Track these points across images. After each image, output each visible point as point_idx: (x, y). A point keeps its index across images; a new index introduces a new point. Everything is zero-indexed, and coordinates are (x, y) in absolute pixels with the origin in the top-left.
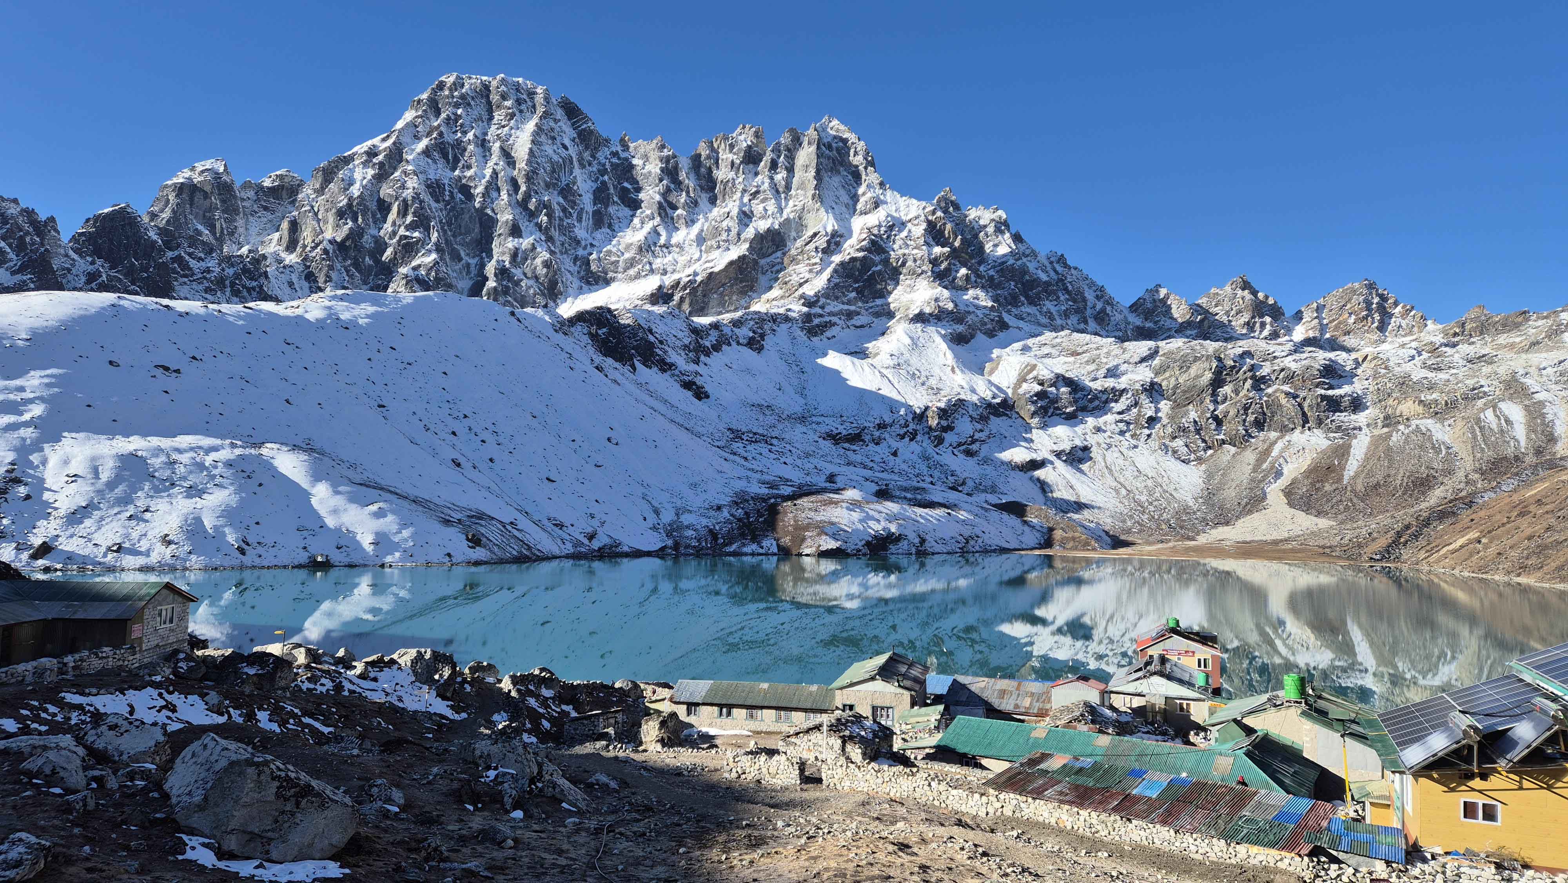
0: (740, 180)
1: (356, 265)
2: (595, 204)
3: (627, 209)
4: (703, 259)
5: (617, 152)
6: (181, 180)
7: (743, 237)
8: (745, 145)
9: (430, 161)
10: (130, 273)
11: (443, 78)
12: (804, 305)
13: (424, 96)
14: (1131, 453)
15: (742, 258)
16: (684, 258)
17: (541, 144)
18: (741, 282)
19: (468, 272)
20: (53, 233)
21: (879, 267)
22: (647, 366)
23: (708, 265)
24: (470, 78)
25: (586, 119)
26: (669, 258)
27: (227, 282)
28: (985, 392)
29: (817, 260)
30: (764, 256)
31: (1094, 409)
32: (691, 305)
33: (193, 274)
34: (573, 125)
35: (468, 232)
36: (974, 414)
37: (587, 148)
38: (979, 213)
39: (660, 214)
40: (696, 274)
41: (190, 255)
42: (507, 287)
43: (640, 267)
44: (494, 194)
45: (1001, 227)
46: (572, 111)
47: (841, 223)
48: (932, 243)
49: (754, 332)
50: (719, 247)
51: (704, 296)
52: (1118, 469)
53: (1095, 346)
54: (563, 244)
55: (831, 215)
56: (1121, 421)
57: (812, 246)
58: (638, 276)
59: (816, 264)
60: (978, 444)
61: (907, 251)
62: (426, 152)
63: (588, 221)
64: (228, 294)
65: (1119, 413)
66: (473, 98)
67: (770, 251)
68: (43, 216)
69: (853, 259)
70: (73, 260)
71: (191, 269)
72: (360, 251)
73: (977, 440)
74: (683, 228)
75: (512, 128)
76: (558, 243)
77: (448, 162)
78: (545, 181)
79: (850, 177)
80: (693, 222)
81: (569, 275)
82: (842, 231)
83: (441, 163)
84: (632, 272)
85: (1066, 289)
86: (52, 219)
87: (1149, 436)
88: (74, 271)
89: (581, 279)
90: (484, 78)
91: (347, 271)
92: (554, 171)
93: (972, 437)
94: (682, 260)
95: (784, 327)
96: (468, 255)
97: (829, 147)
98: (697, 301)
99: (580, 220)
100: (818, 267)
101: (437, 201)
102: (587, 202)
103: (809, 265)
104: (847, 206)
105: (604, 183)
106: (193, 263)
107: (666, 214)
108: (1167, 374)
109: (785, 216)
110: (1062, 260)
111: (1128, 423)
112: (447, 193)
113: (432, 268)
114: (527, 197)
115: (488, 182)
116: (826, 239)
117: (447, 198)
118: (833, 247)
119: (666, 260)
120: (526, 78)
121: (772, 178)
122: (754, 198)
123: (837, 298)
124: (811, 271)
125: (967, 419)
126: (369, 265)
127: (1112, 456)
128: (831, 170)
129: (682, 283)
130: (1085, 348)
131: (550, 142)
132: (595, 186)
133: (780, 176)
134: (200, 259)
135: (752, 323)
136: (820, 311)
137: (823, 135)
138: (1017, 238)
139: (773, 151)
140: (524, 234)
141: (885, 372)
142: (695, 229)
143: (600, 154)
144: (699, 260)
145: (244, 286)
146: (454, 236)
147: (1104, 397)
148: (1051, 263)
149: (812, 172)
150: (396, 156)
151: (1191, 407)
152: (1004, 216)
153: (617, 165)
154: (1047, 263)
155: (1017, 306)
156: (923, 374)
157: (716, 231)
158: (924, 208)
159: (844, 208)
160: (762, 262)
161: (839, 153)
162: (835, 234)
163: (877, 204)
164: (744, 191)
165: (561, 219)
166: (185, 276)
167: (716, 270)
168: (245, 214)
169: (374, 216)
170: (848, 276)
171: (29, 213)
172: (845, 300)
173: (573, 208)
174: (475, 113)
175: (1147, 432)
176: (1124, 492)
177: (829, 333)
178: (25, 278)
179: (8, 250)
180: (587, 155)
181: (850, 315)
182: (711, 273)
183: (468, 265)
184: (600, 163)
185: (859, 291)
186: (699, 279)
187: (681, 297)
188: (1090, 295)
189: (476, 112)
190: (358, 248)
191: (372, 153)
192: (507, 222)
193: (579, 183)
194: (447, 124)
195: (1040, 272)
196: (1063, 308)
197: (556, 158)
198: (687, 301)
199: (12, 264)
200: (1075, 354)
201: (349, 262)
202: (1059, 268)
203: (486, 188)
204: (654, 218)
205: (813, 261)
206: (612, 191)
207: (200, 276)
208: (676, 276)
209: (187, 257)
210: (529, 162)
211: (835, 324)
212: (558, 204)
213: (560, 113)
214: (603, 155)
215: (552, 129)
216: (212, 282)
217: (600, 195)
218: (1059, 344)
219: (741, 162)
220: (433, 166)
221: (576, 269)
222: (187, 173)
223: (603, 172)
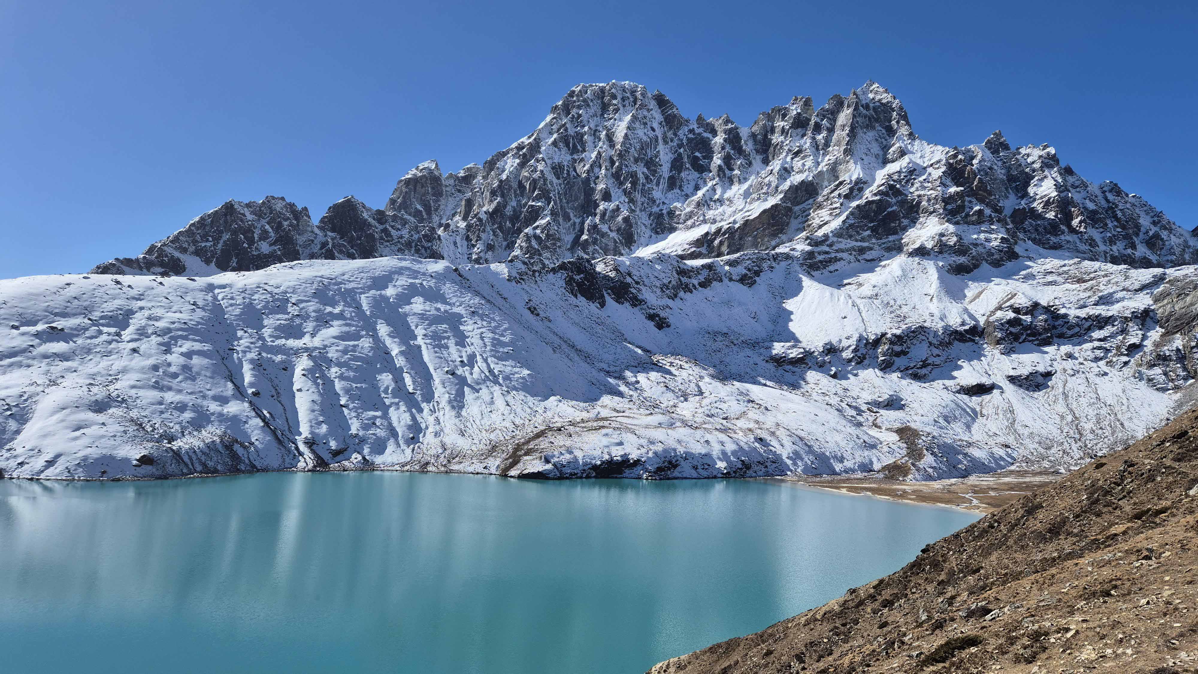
0: (788, 142)
1: (500, 228)
2: (671, 171)
3: (696, 173)
4: (745, 210)
5: (693, 129)
6: (410, 176)
7: (780, 189)
8: (795, 112)
9: (556, 149)
10: (351, 241)
11: (573, 89)
12: (809, 244)
13: (560, 103)
14: (1098, 380)
15: (775, 207)
16: (731, 209)
17: (634, 129)
18: (773, 226)
19: (574, 229)
20: (305, 218)
21: (895, 208)
22: (619, 303)
23: (747, 214)
24: (592, 86)
25: (672, 106)
26: (721, 210)
27: (413, 244)
28: (955, 320)
29: (838, 205)
30: (798, 204)
31: (1072, 336)
32: (728, 247)
33: (393, 240)
34: (662, 112)
35: (576, 199)
36: (935, 341)
37: (670, 128)
38: (1028, 151)
39: (719, 176)
40: (735, 222)
41: (392, 227)
42: (596, 239)
43: (696, 218)
44: (596, 170)
45: (1049, 162)
46: (661, 101)
47: (868, 172)
48: (949, 183)
49: (749, 270)
50: (759, 199)
51: (740, 239)
52: (1075, 395)
53: (1103, 273)
54: (642, 204)
55: (859, 167)
56: (1099, 348)
57: (836, 193)
58: (693, 226)
59: (836, 208)
60: (929, 368)
61: (922, 193)
62: (555, 143)
63: (663, 184)
64: (412, 252)
65: (1100, 340)
66: (592, 101)
67: (803, 199)
68: (299, 208)
69: (869, 203)
70: (316, 234)
71: (391, 236)
72: (503, 218)
73: (929, 364)
74: (737, 184)
75: (615, 120)
76: (639, 203)
77: (569, 150)
78: (634, 157)
79: (884, 131)
80: (746, 179)
81: (643, 227)
82: (868, 178)
83: (564, 150)
84: (689, 223)
85: (1115, 217)
86: (305, 209)
87: (1126, 363)
88: (315, 242)
89: (652, 230)
90: (601, 85)
91: (494, 232)
92: (642, 148)
93: (924, 361)
94: (729, 210)
95: (783, 264)
96: (575, 216)
97: (867, 107)
98: (734, 243)
99: (658, 184)
100: (838, 211)
101: (558, 178)
102: (665, 171)
103: (831, 209)
104: (877, 156)
105: (680, 155)
106: (393, 232)
107: (725, 175)
108: (1166, 301)
109: (819, 169)
110: (1116, 190)
111: (1107, 351)
112: (565, 172)
113: (545, 227)
114: (620, 168)
115: (593, 161)
116: (849, 186)
117: (565, 175)
118: (856, 192)
119: (717, 212)
120: (630, 81)
121: (814, 138)
122: (795, 157)
123: (850, 237)
124: (831, 214)
125: (925, 345)
126: (509, 228)
127: (1076, 384)
128: (867, 127)
129: (723, 230)
130: (1092, 275)
131: (642, 126)
132: (673, 157)
133: (820, 137)
134: (399, 229)
135: (748, 262)
136: (827, 249)
137: (862, 97)
138: (1068, 171)
139: (817, 116)
140: (613, 199)
141: (858, 301)
142: (746, 186)
143: (680, 132)
144: (741, 210)
145: (423, 247)
146: (568, 203)
147: (1087, 324)
148: (1104, 192)
149: (847, 129)
150: (535, 148)
151: (1178, 335)
152: (1053, 152)
153: (692, 139)
154: (1098, 193)
155: (1056, 235)
156: (898, 303)
157: (761, 185)
158: (947, 153)
159: (874, 159)
160: (796, 208)
161: (875, 112)
162: (859, 181)
163: (903, 153)
164: (790, 150)
165: (644, 185)
166: (388, 241)
167: (751, 218)
168: (447, 196)
169: (515, 192)
170: (864, 217)
171: (291, 207)
172: (858, 237)
173: (653, 176)
174: (591, 111)
175: (1125, 359)
176: (1070, 418)
177: (831, 268)
178: (276, 248)
179: (270, 230)
180: (670, 134)
181: (862, 251)
182: (747, 220)
183: (575, 223)
184: (679, 139)
185: (874, 230)
186: (737, 226)
187: (721, 241)
188: (1145, 221)
189: (593, 111)
190: (503, 216)
191: (520, 148)
192: (601, 190)
193: (661, 156)
194: (572, 121)
195: (1087, 201)
196: (1109, 235)
197: (645, 138)
198: (726, 244)
199: (271, 239)
200: (1080, 281)
201: (496, 226)
202: (1110, 197)
203: (591, 166)
204: (714, 179)
205: (835, 206)
206: (686, 160)
207: (397, 240)
208: (719, 225)
209: (390, 229)
210: (623, 144)
211: (841, 259)
212: (643, 173)
213: (653, 104)
214: (683, 132)
215: (645, 117)
216: (402, 244)
217: (677, 165)
218: (1065, 272)
219: (790, 128)
220: (558, 153)
221: (650, 222)
222: (414, 171)
223: (680, 146)
